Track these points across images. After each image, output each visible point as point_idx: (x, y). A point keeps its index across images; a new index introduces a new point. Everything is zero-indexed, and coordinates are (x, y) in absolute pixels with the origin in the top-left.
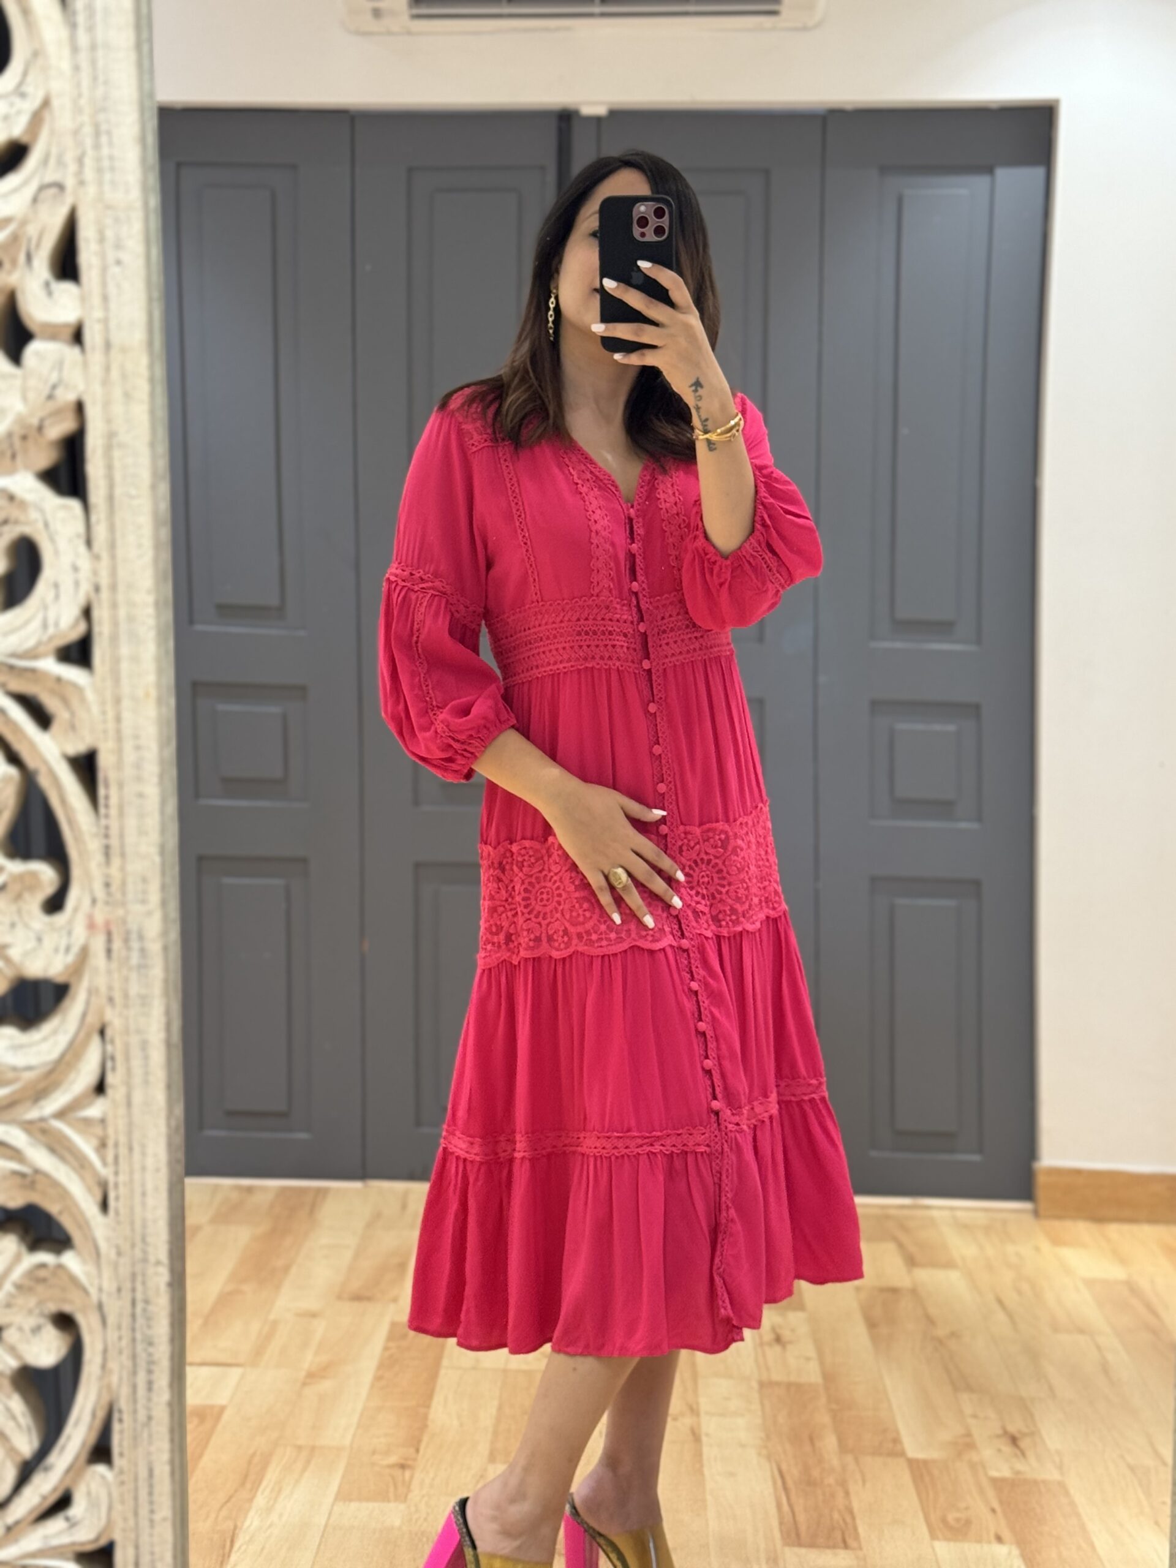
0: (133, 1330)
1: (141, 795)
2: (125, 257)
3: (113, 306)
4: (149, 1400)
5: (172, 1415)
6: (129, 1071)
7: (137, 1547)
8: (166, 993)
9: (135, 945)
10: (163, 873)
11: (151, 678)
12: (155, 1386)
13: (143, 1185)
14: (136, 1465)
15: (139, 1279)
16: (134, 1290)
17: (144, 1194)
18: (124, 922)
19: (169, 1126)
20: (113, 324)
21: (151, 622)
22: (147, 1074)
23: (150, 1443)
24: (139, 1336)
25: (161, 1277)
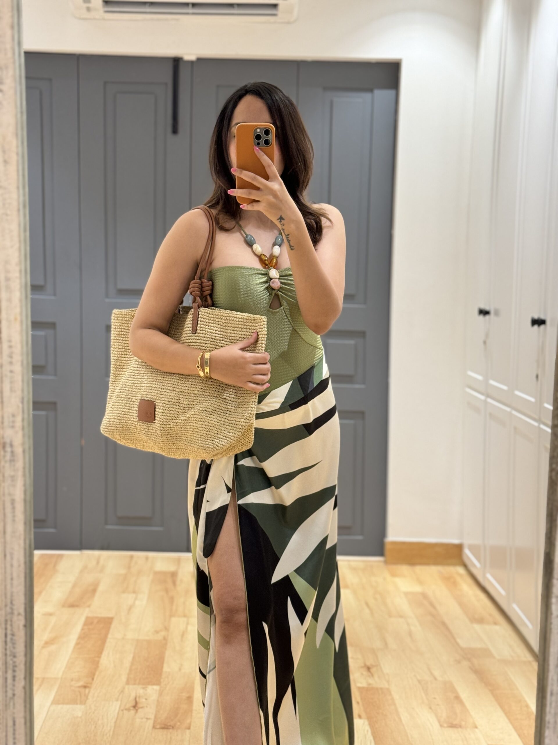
0: (6, 649)
4: (14, 685)
8: (24, 475)
9: (8, 449)
10: (23, 412)
11: (18, 310)
13: (12, 574)
14: (7, 719)
15: (9, 623)
16: (6, 628)
17: (12, 579)
18: (3, 437)
21: (18, 281)
23: (14, 708)
25: (20, 621)
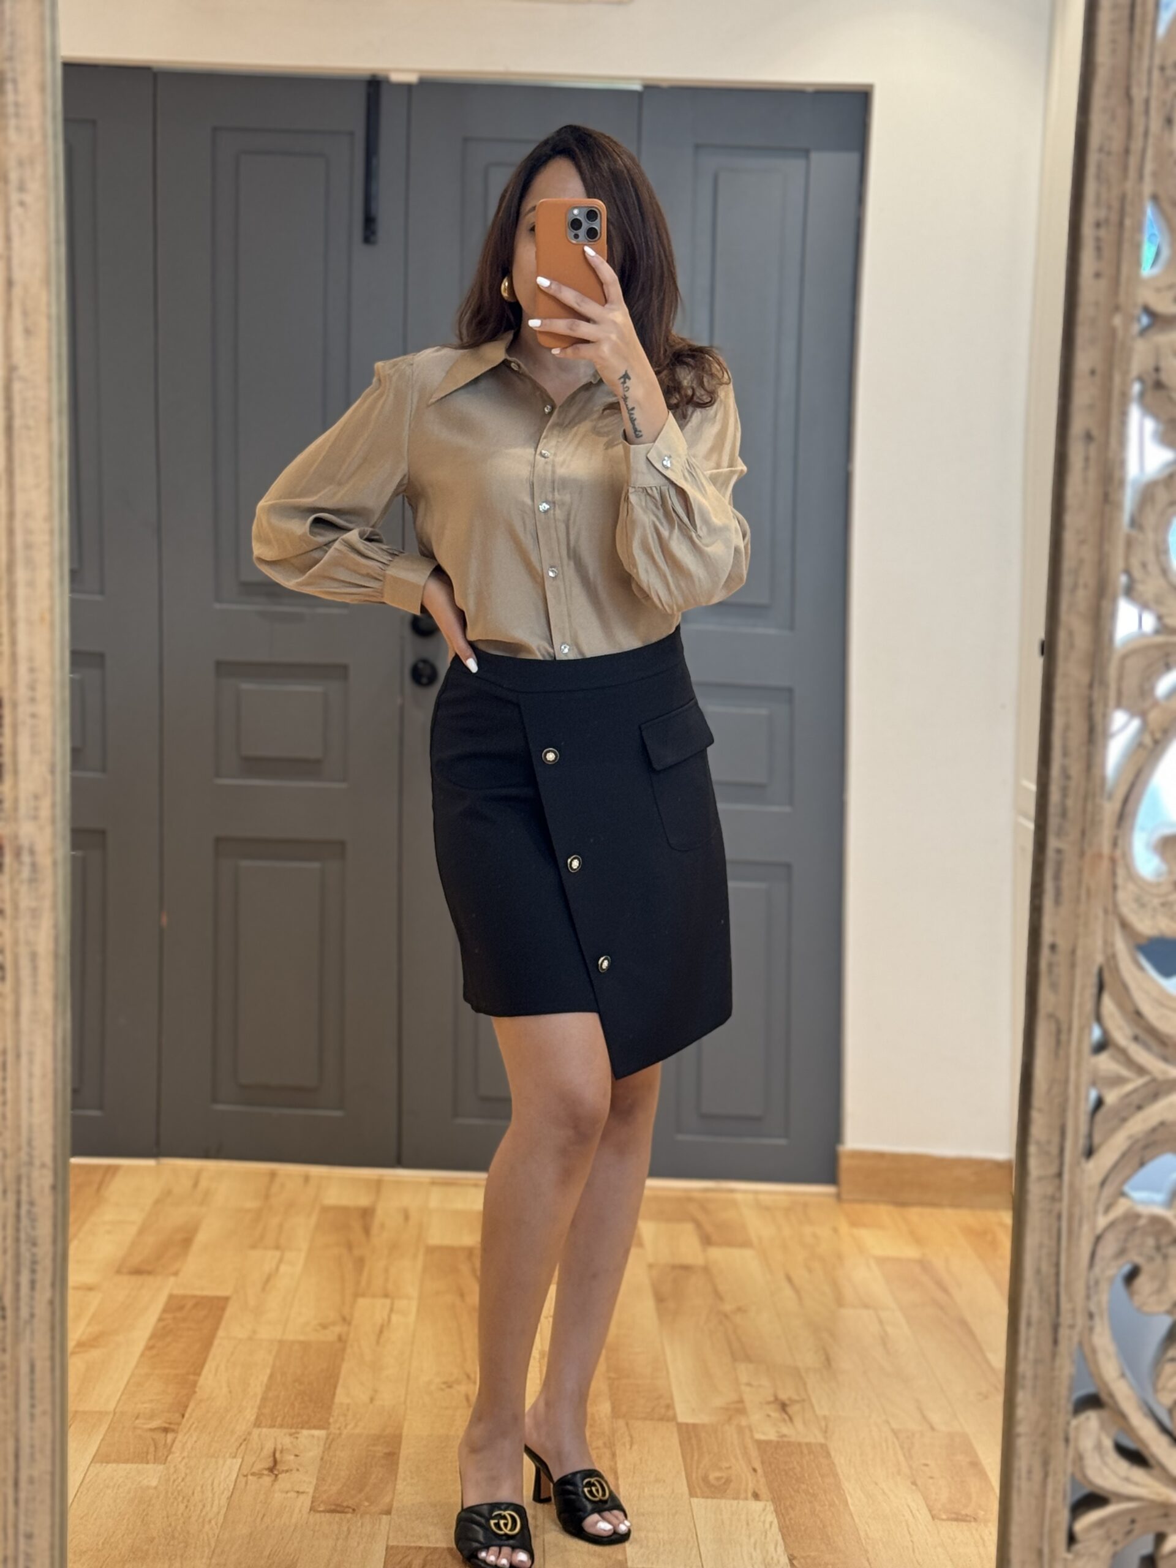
0: (17, 1230)
1: (34, 716)
2: (28, 198)
3: (16, 243)
4: (32, 1298)
5: (53, 1313)
6: (17, 981)
7: (17, 1440)
8: (54, 907)
9: (26, 858)
10: (54, 792)
11: (46, 603)
12: (38, 1286)
13: (30, 1091)
14: (18, 1361)
15: (24, 1181)
16: (19, 1192)
17: (31, 1100)
18: (16, 837)
19: (55, 1033)
20: (15, 262)
21: (47, 549)
22: (35, 984)
23: (32, 1340)
24: (23, 1236)
25: (43, 1180)
